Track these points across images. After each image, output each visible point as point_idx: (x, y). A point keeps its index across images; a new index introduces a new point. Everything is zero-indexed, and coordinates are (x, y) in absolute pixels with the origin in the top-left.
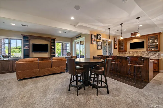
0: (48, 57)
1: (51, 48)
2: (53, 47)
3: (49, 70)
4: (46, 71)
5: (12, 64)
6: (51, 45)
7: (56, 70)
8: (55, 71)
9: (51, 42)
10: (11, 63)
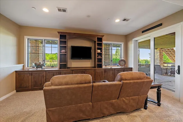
0: (91, 67)
1: (97, 52)
2: (99, 51)
3: (112, 104)
4: (106, 108)
5: (46, 77)
6: (97, 47)
7: (126, 104)
8: (124, 107)
9: (97, 42)
10: (45, 75)
